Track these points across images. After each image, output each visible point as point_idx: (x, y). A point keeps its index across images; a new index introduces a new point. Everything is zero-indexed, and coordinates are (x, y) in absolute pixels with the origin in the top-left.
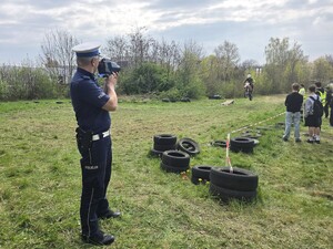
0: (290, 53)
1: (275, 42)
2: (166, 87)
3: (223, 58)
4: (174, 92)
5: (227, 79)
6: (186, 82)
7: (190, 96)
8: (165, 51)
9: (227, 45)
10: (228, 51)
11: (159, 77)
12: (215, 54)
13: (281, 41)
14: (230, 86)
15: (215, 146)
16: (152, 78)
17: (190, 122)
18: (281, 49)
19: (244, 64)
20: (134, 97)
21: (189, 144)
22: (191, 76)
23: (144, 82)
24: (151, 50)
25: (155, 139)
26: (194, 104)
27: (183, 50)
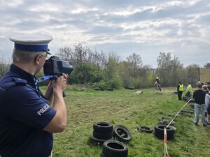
0: (172, 62)
1: (163, 55)
2: (97, 80)
3: (132, 63)
4: (102, 83)
5: (135, 76)
6: (110, 77)
7: (113, 87)
8: (96, 57)
9: (134, 55)
10: (135, 59)
11: (92, 73)
12: (127, 61)
13: (166, 54)
14: (138, 80)
15: (142, 131)
16: (88, 73)
17: (117, 108)
18: (167, 59)
19: (144, 67)
20: (75, 86)
21: (122, 130)
22: (113, 73)
23: (82, 76)
24: (87, 56)
25: (95, 127)
26: (116, 92)
27: (108, 57)
